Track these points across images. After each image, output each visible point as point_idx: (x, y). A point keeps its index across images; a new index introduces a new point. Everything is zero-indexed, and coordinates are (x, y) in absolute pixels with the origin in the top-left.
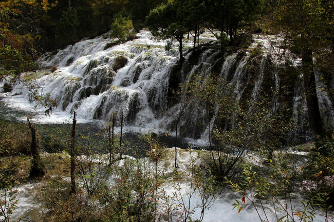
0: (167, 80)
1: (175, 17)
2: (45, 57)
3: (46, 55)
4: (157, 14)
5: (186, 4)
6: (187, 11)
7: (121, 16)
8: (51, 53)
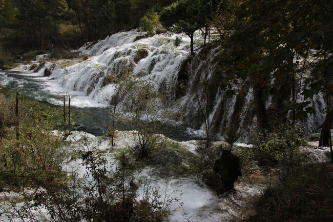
0: (177, 73)
1: (185, 14)
2: (86, 47)
3: (87, 45)
4: (169, 11)
5: (196, 3)
6: (195, 9)
7: (153, 11)
8: (92, 43)
